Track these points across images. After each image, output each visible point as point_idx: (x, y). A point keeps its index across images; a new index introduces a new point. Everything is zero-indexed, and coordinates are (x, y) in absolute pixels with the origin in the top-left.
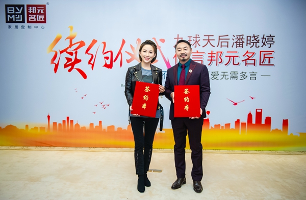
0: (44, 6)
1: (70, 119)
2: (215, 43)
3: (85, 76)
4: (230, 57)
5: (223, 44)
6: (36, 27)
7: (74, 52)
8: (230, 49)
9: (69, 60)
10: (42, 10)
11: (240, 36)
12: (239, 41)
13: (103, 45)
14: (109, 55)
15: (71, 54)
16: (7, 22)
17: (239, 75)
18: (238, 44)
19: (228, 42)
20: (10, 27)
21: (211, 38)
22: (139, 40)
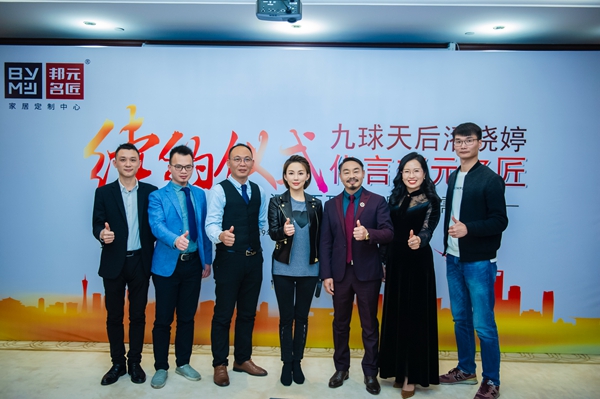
0: (81, 67)
2: (411, 141)
4: (440, 168)
5: (427, 143)
6: (64, 106)
8: (441, 153)
10: (76, 75)
13: (194, 142)
14: (205, 162)
16: (7, 96)
19: (436, 140)
20: (12, 106)
21: (403, 131)
22: (264, 134)
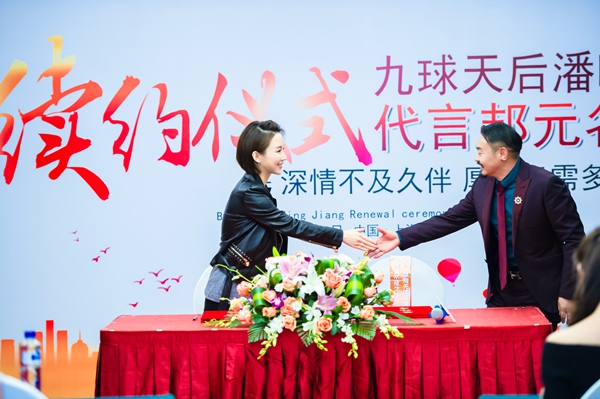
1: (57, 328)
2: (502, 79)
3: (102, 191)
4: (549, 120)
5: (527, 82)
7: (66, 116)
8: (549, 96)
9: (51, 141)
11: (578, 55)
12: (575, 72)
13: (158, 92)
14: (176, 123)
15: (58, 122)
17: (580, 175)
18: (574, 79)
19: (541, 76)
21: (488, 64)
22: (268, 76)
